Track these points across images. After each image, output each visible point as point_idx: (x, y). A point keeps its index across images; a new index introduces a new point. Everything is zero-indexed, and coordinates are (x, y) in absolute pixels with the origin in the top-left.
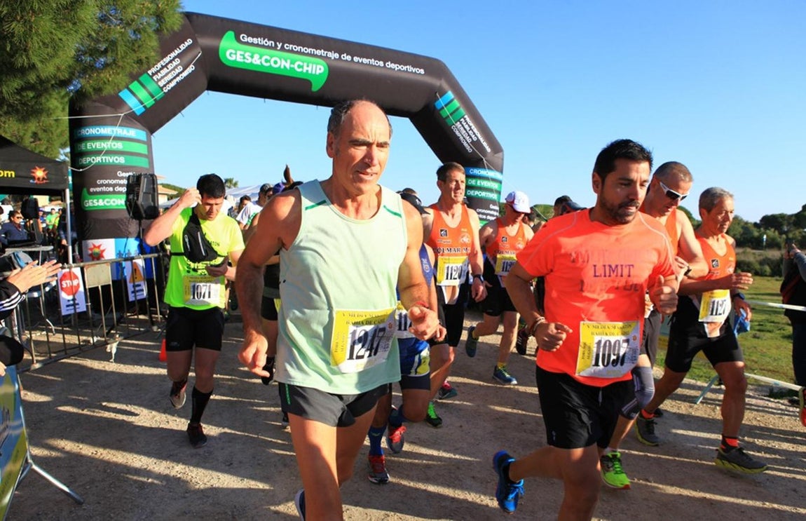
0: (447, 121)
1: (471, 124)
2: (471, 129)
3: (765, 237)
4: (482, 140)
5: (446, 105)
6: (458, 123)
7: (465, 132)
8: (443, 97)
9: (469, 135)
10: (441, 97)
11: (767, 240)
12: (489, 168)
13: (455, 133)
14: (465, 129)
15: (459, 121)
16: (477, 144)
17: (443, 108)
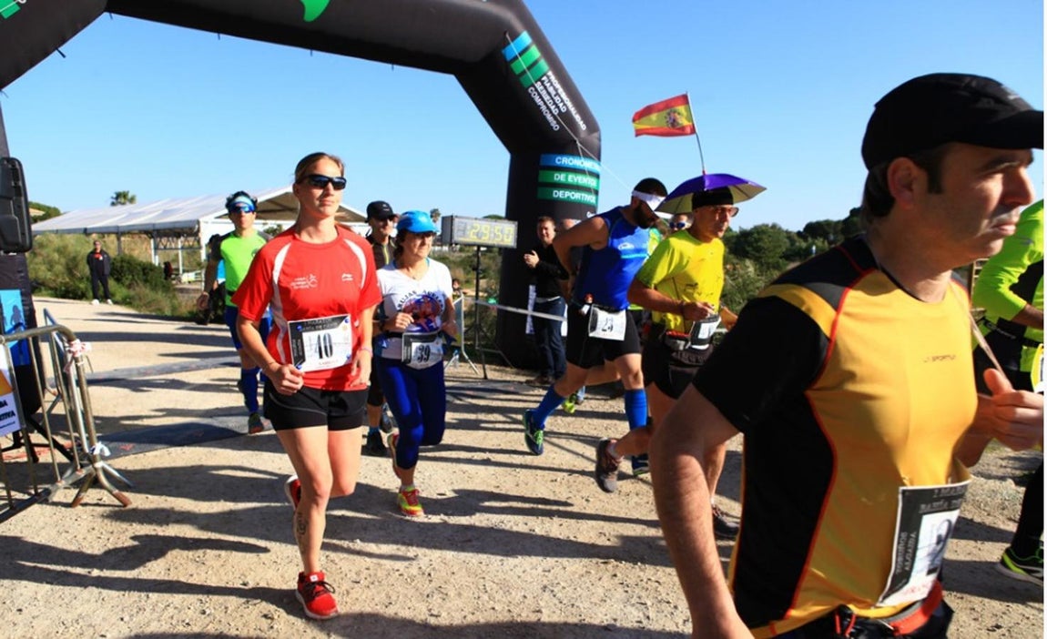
0: (522, 79)
1: (558, 86)
2: (557, 94)
3: (814, 248)
4: (573, 110)
5: (521, 53)
6: (539, 83)
7: (548, 97)
8: (515, 41)
9: (555, 103)
10: (513, 39)
11: (816, 252)
12: (586, 156)
13: (533, 99)
14: (549, 94)
15: (540, 80)
16: (566, 116)
17: (516, 58)
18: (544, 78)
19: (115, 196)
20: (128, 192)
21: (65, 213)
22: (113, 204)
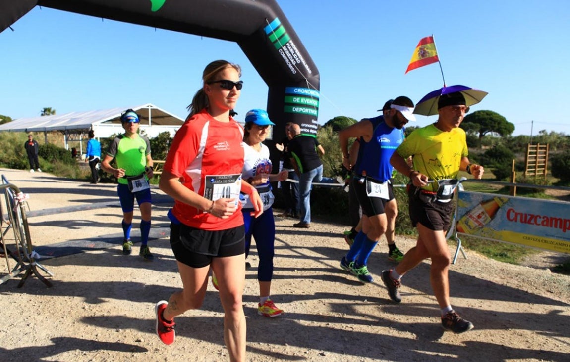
0: (275, 45)
1: (295, 49)
2: (295, 53)
4: (304, 62)
5: (275, 30)
6: (285, 47)
7: (290, 55)
8: (271, 23)
9: (293, 58)
10: (270, 23)
12: (311, 88)
13: (281, 56)
14: (290, 53)
15: (285, 45)
16: (300, 66)
17: (271, 33)
18: (288, 44)
19: (43, 110)
20: (51, 108)
21: (14, 120)
22: (42, 115)
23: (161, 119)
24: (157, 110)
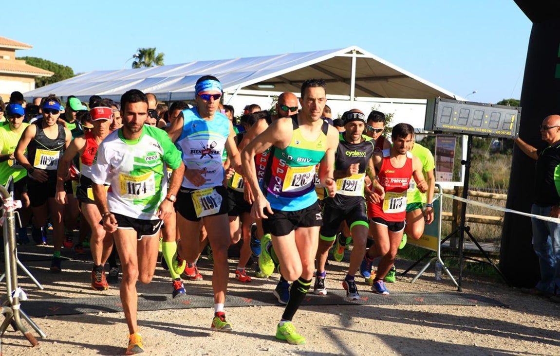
19: (137, 54)
22: (135, 65)
23: (383, 82)
24: (372, 59)
